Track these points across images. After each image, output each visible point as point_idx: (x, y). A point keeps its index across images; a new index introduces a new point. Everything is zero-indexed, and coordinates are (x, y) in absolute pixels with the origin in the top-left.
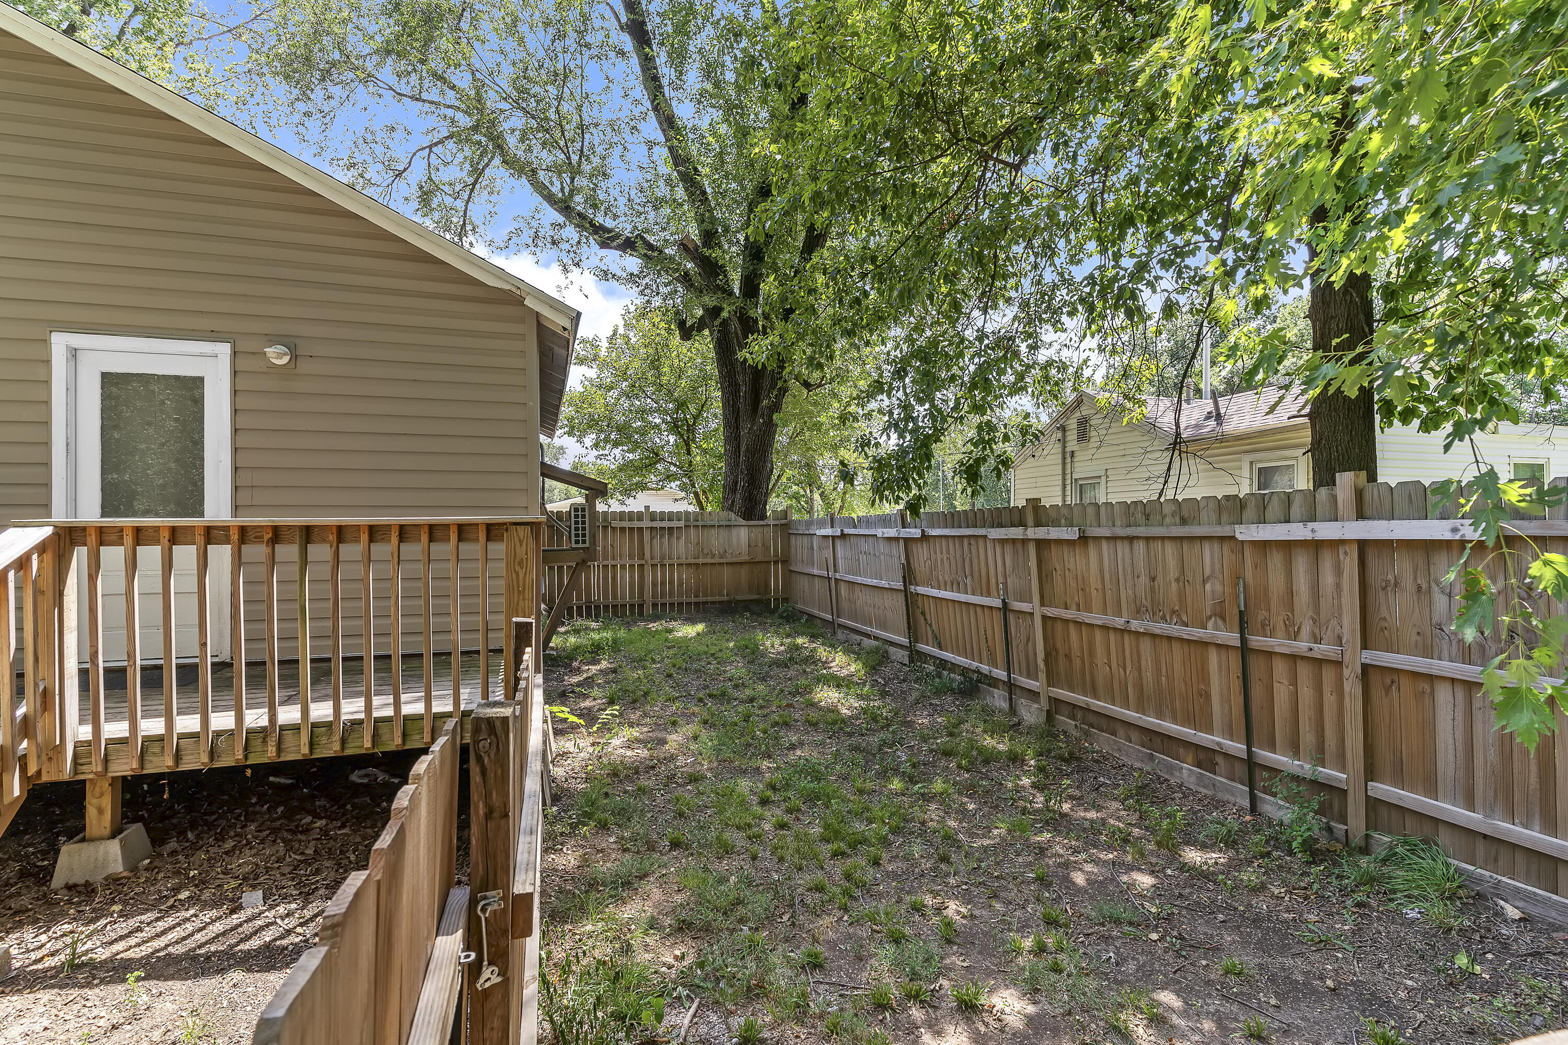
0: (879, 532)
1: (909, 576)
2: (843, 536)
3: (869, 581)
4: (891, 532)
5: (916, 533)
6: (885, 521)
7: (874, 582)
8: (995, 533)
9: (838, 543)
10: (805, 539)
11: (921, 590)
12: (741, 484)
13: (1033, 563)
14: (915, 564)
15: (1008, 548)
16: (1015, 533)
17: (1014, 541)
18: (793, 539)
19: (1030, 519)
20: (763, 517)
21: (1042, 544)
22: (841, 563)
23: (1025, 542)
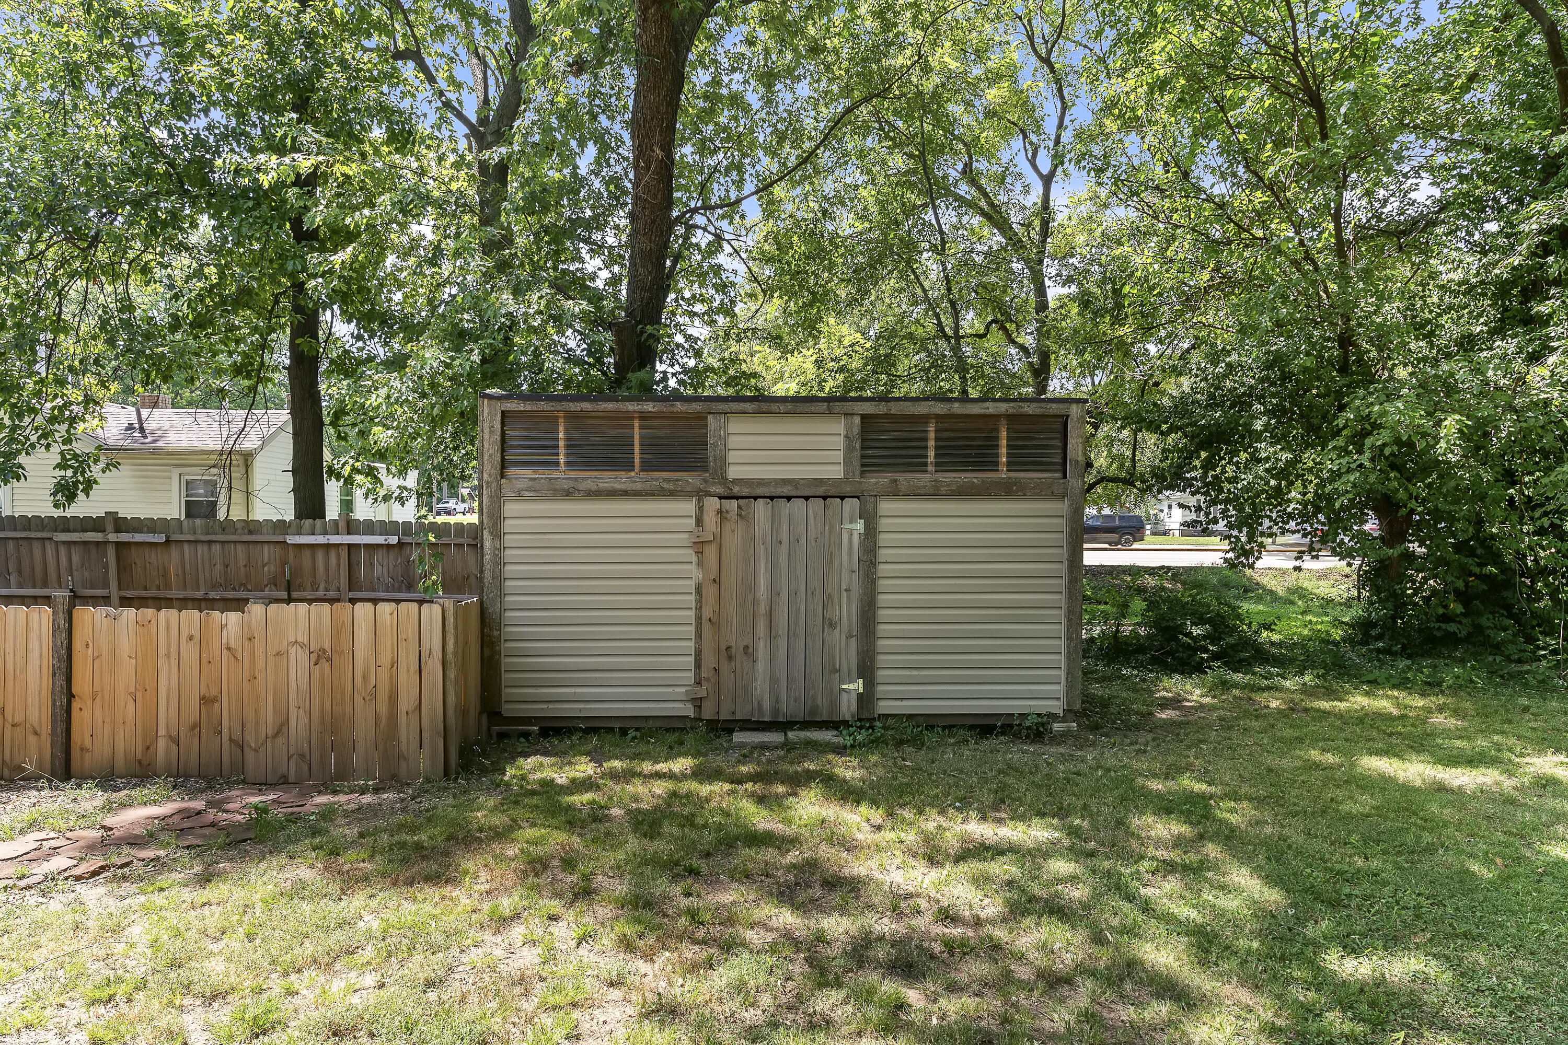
13: (112, 559)
17: (94, 542)
21: (122, 545)
23: (105, 543)
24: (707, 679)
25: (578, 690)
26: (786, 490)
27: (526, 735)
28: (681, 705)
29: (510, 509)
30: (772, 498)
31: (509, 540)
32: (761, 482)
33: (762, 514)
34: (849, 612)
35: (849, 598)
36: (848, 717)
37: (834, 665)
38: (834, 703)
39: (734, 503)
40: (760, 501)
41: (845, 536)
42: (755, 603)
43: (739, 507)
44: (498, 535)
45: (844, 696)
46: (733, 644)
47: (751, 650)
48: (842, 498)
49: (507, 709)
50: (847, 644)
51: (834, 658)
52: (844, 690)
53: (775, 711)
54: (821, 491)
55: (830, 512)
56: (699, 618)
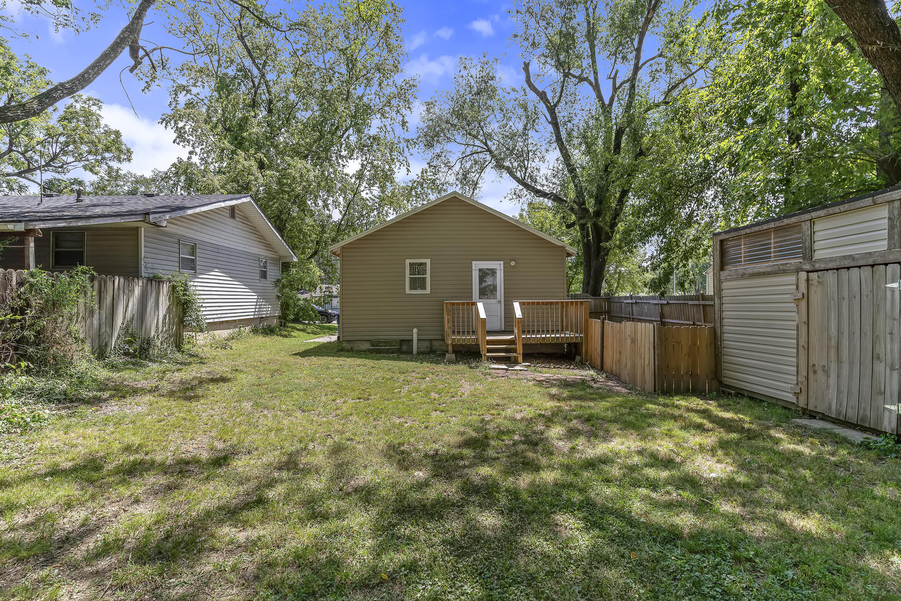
0: (651, 302)
1: (662, 316)
2: (636, 303)
3: (647, 318)
4: (656, 302)
5: (665, 302)
6: (653, 298)
7: (649, 318)
8: (690, 303)
9: (634, 306)
10: (618, 304)
11: (666, 320)
12: (591, 283)
13: (702, 311)
14: (664, 312)
15: (695, 307)
16: (696, 302)
17: (696, 305)
18: (612, 304)
19: (701, 299)
20: (600, 295)
21: (704, 306)
22: (635, 312)
23: (699, 305)
24: (802, 383)
25: (749, 377)
26: (847, 263)
27: (730, 394)
28: (790, 395)
29: (725, 285)
30: (837, 269)
31: (725, 300)
32: (832, 260)
33: (831, 279)
34: (892, 350)
35: (892, 340)
36: (888, 430)
37: (880, 390)
38: (879, 419)
39: (816, 274)
40: (829, 271)
41: (889, 294)
42: (829, 338)
43: (818, 277)
44: (720, 298)
45: (887, 413)
46: (816, 363)
47: (826, 369)
48: (886, 265)
49: (726, 381)
50: (891, 375)
51: (880, 383)
52: (886, 408)
53: (839, 412)
54: (871, 262)
55: (877, 276)
56: (798, 344)
